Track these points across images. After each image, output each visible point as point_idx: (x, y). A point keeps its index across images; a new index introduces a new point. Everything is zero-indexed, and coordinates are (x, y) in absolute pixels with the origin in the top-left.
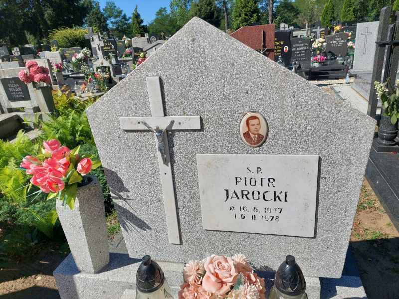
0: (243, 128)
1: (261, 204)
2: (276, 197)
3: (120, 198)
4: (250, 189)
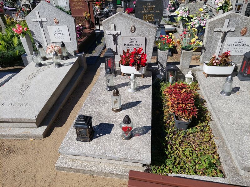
0: (54, 21)
1: (60, 36)
2: (63, 34)
4: (58, 33)
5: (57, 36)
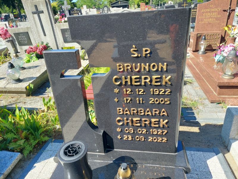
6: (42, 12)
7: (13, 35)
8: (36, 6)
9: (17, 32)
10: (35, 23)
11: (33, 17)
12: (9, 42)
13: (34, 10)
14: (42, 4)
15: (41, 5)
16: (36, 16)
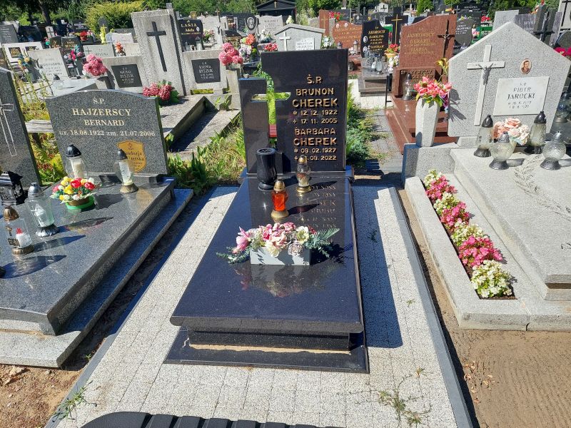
0: (522, 66)
1: (522, 100)
2: (530, 96)
3: (455, 103)
4: (519, 93)
5: (516, 100)
6: (164, 33)
7: (110, 70)
8: (154, 24)
9: (117, 64)
10: (151, 50)
11: (148, 40)
12: (102, 81)
13: (151, 30)
14: (165, 21)
15: (163, 23)
16: (153, 39)
